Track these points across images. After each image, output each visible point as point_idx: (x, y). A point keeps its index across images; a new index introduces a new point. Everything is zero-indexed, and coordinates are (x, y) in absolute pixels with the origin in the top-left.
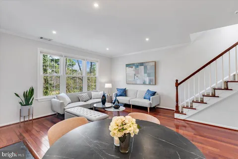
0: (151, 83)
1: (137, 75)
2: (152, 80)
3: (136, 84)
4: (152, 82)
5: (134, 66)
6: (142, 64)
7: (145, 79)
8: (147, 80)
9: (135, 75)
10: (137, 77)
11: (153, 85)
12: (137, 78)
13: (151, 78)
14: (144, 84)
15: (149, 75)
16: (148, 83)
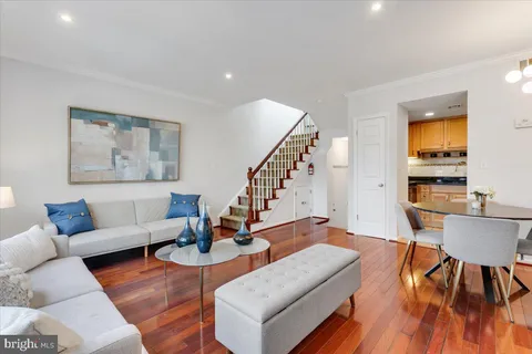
0: (170, 177)
1: (124, 153)
2: (173, 168)
3: (121, 182)
4: (173, 175)
5: (112, 121)
6: (144, 122)
7: (153, 166)
8: (158, 169)
9: (115, 152)
10: (125, 158)
11: (174, 180)
12: (126, 163)
13: (170, 163)
14: (150, 179)
15: (164, 157)
16: (160, 177)
